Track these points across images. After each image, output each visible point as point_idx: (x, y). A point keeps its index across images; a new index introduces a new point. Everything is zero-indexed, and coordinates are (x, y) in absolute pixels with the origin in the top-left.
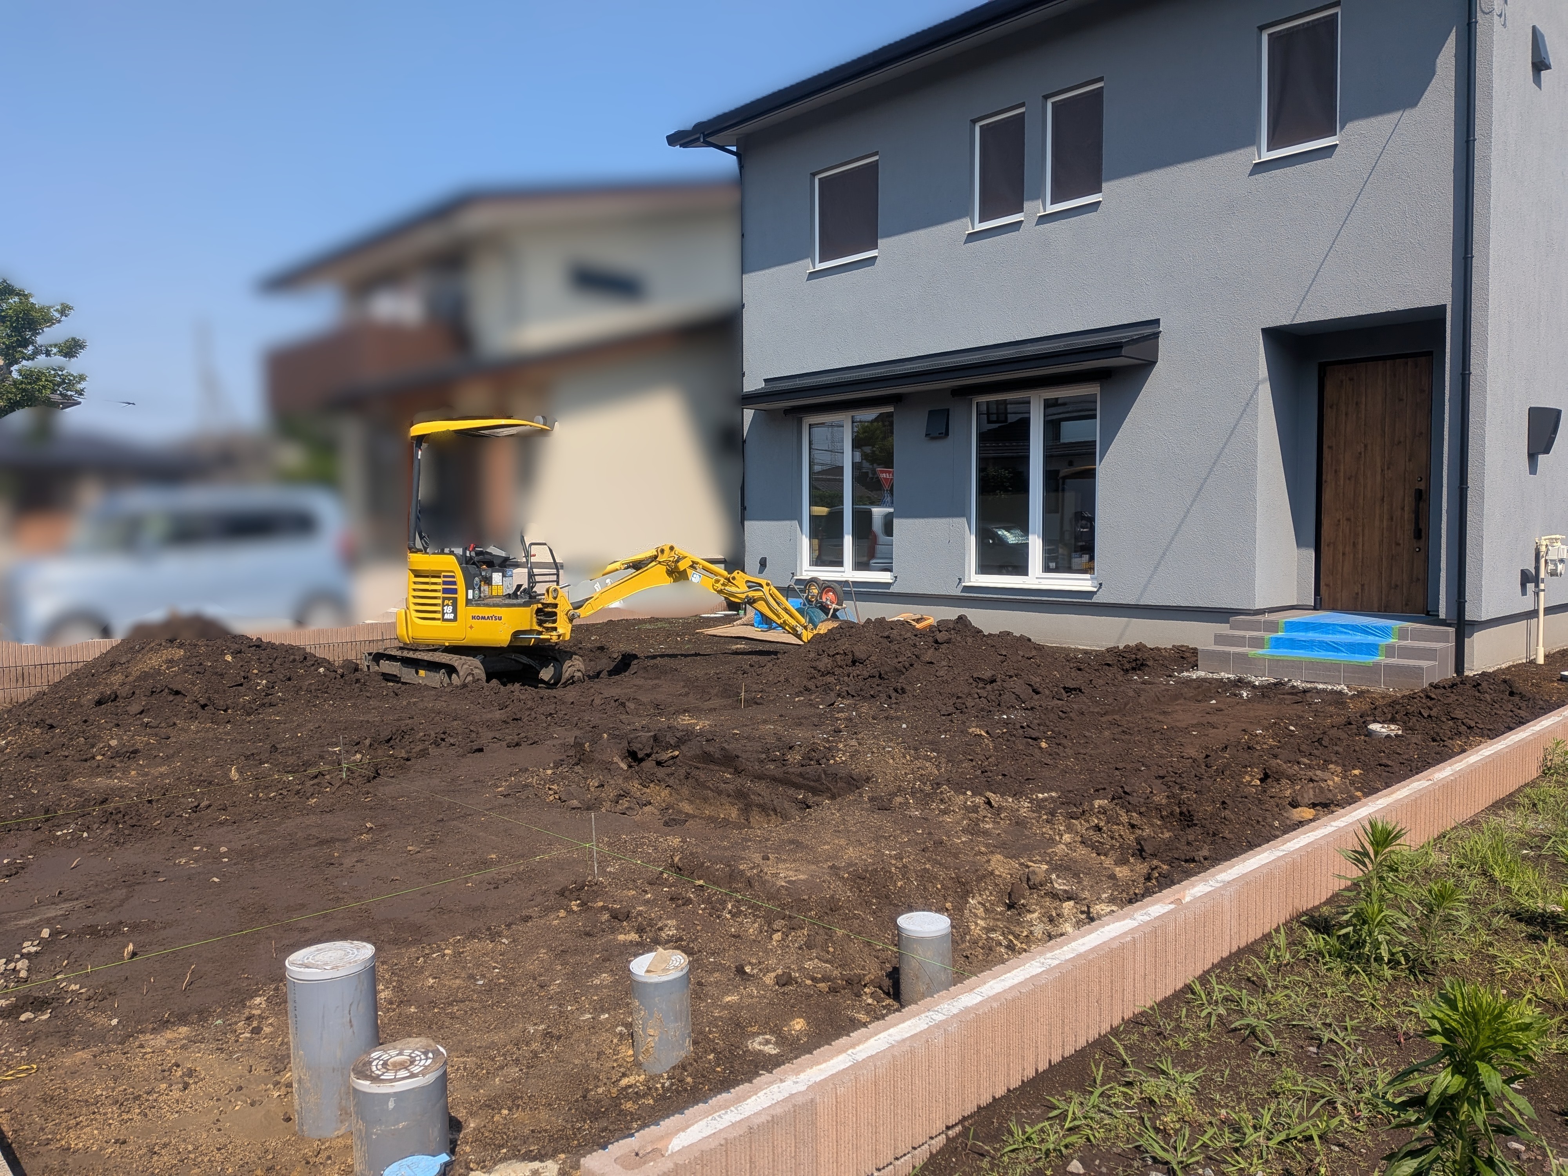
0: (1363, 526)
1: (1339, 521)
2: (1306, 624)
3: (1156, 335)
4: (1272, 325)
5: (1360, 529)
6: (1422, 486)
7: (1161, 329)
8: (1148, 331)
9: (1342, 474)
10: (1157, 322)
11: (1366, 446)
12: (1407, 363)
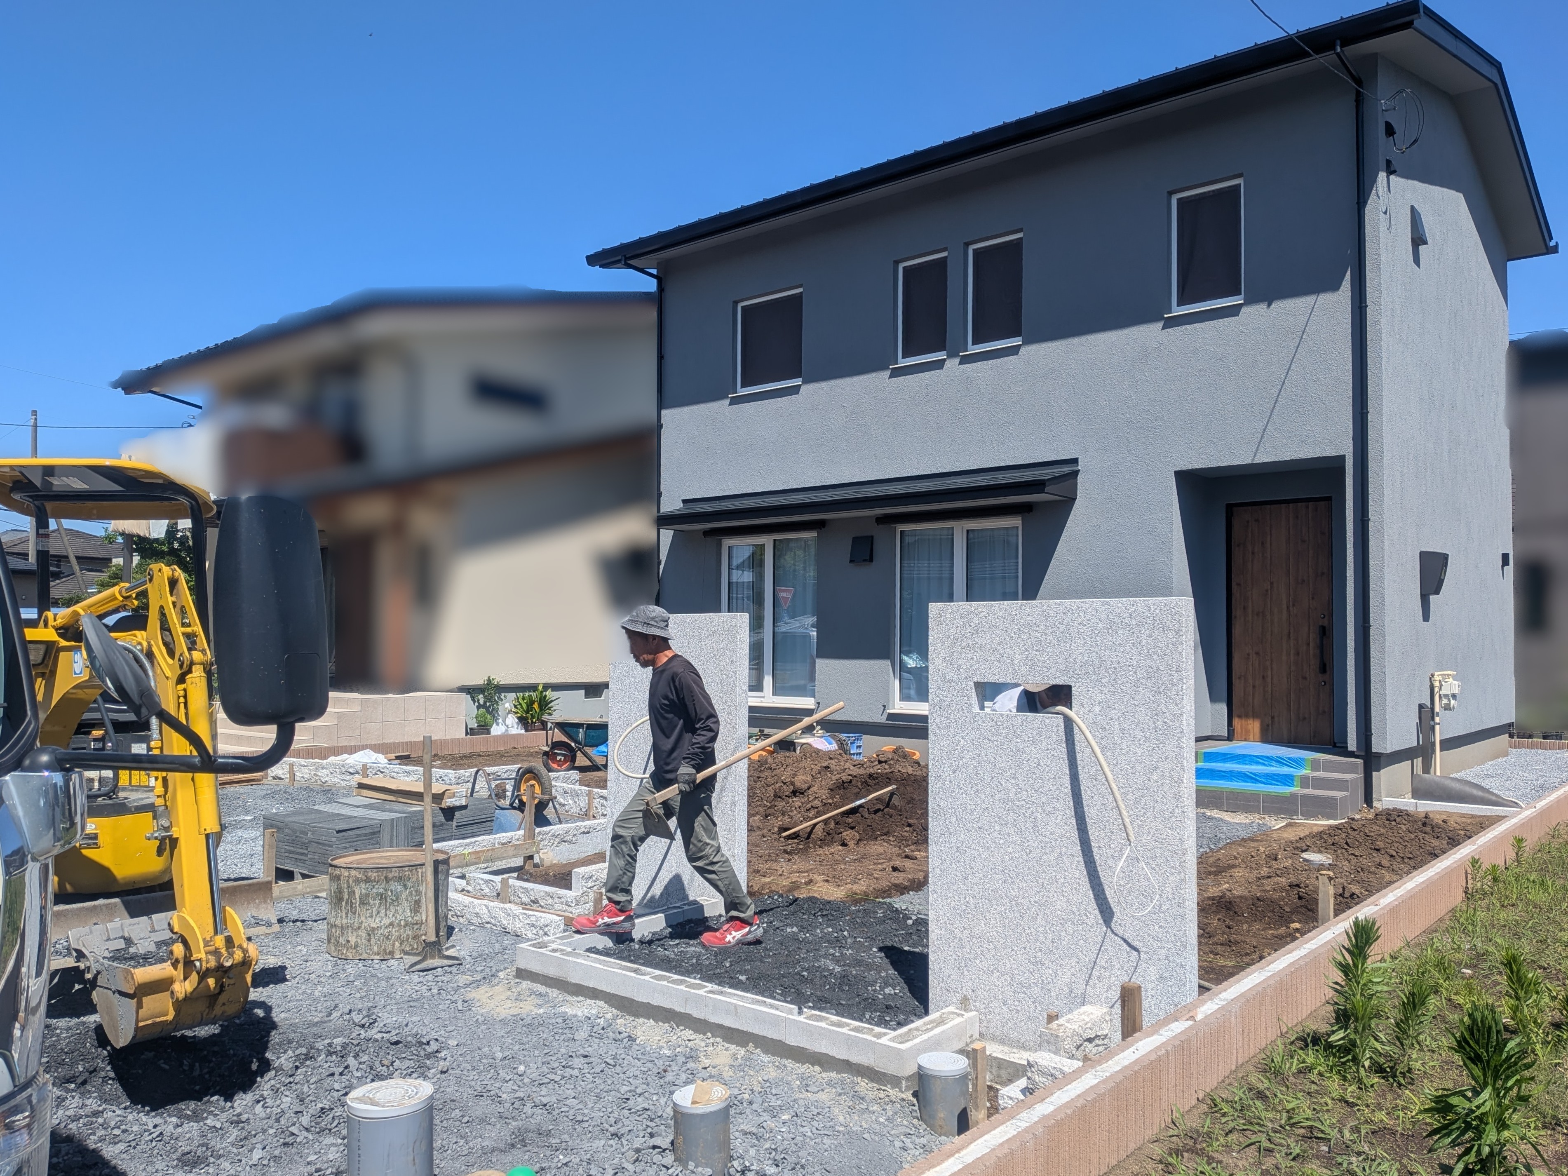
0: (1272, 660)
1: (1248, 655)
2: (1225, 754)
3: (1076, 473)
4: (1184, 468)
5: (1268, 663)
6: (1325, 623)
7: (1079, 468)
8: (1068, 469)
9: (1250, 611)
10: (1075, 461)
11: (1272, 583)
12: (1307, 507)
